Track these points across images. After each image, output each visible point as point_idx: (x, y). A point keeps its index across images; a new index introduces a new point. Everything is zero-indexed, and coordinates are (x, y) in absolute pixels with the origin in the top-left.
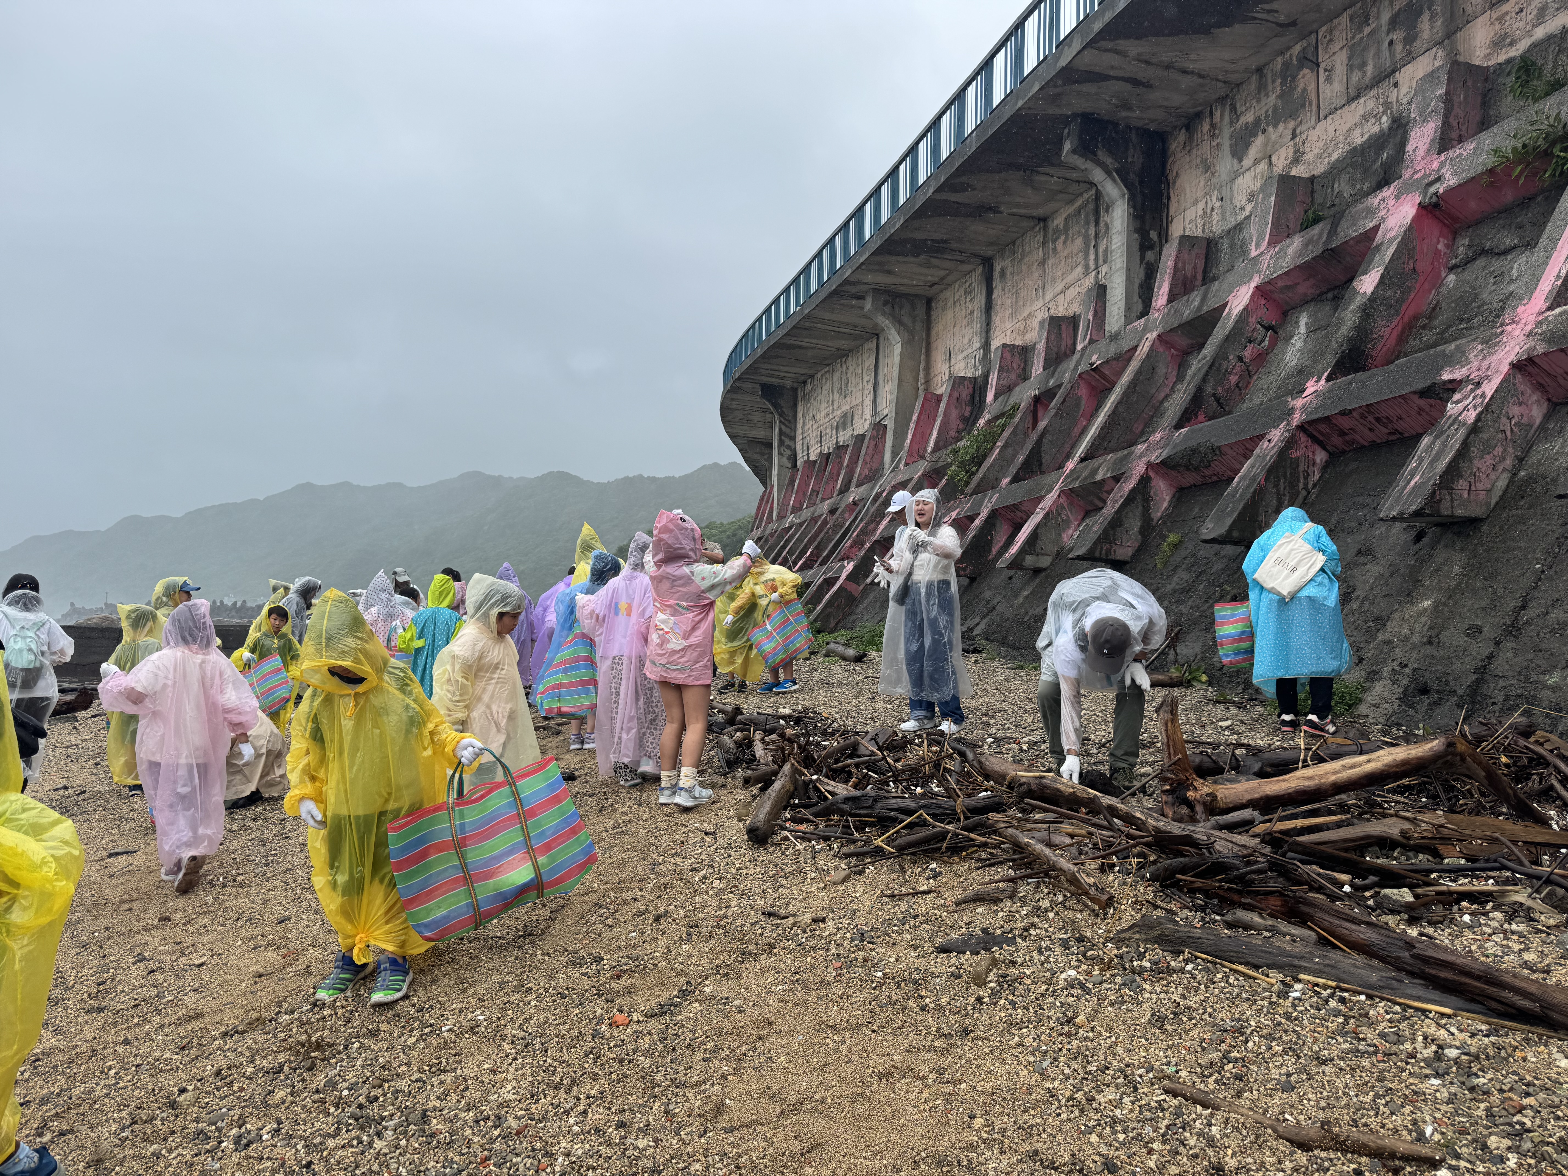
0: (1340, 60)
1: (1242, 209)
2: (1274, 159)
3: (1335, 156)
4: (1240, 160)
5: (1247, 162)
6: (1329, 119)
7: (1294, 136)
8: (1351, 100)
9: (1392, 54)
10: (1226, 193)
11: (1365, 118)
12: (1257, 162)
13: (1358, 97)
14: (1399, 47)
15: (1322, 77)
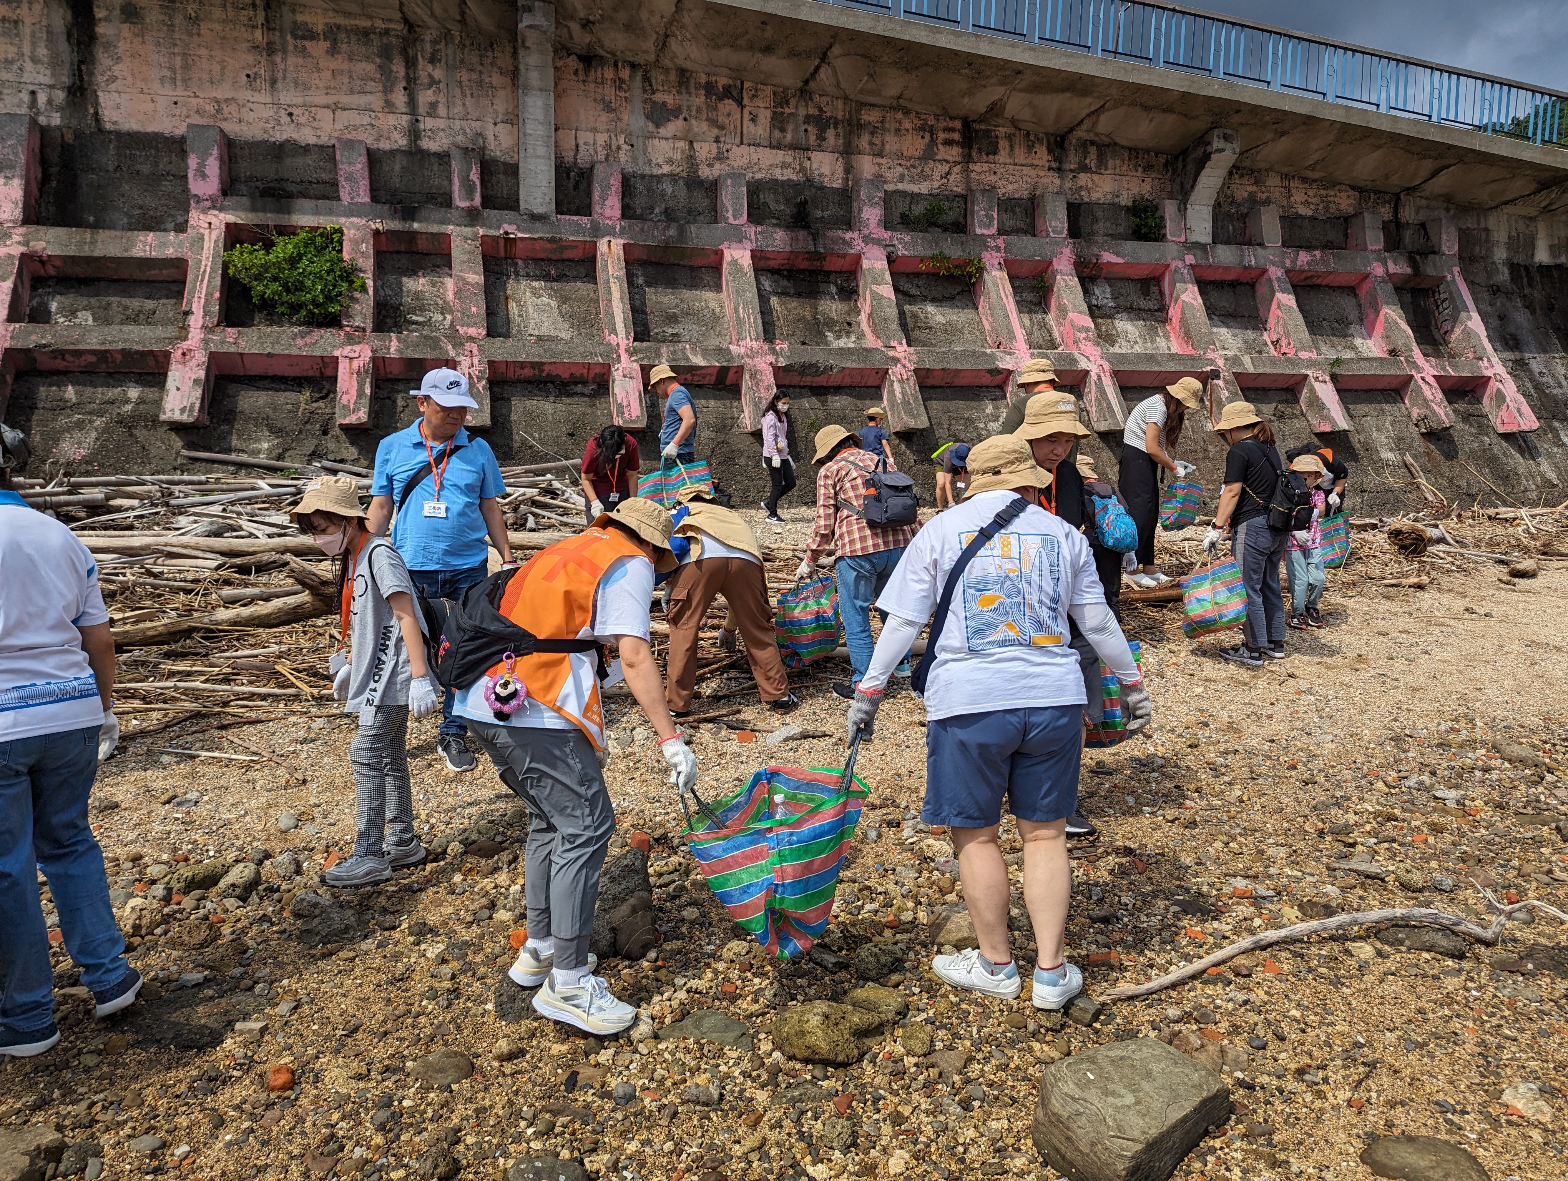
0: (765, 116)
1: (658, 165)
2: (696, 145)
3: (758, 176)
4: (658, 126)
5: (662, 130)
6: (752, 148)
7: (717, 140)
8: (772, 147)
9: (807, 138)
10: (638, 143)
11: (784, 165)
12: (675, 137)
13: (779, 148)
14: (812, 138)
15: (746, 116)
